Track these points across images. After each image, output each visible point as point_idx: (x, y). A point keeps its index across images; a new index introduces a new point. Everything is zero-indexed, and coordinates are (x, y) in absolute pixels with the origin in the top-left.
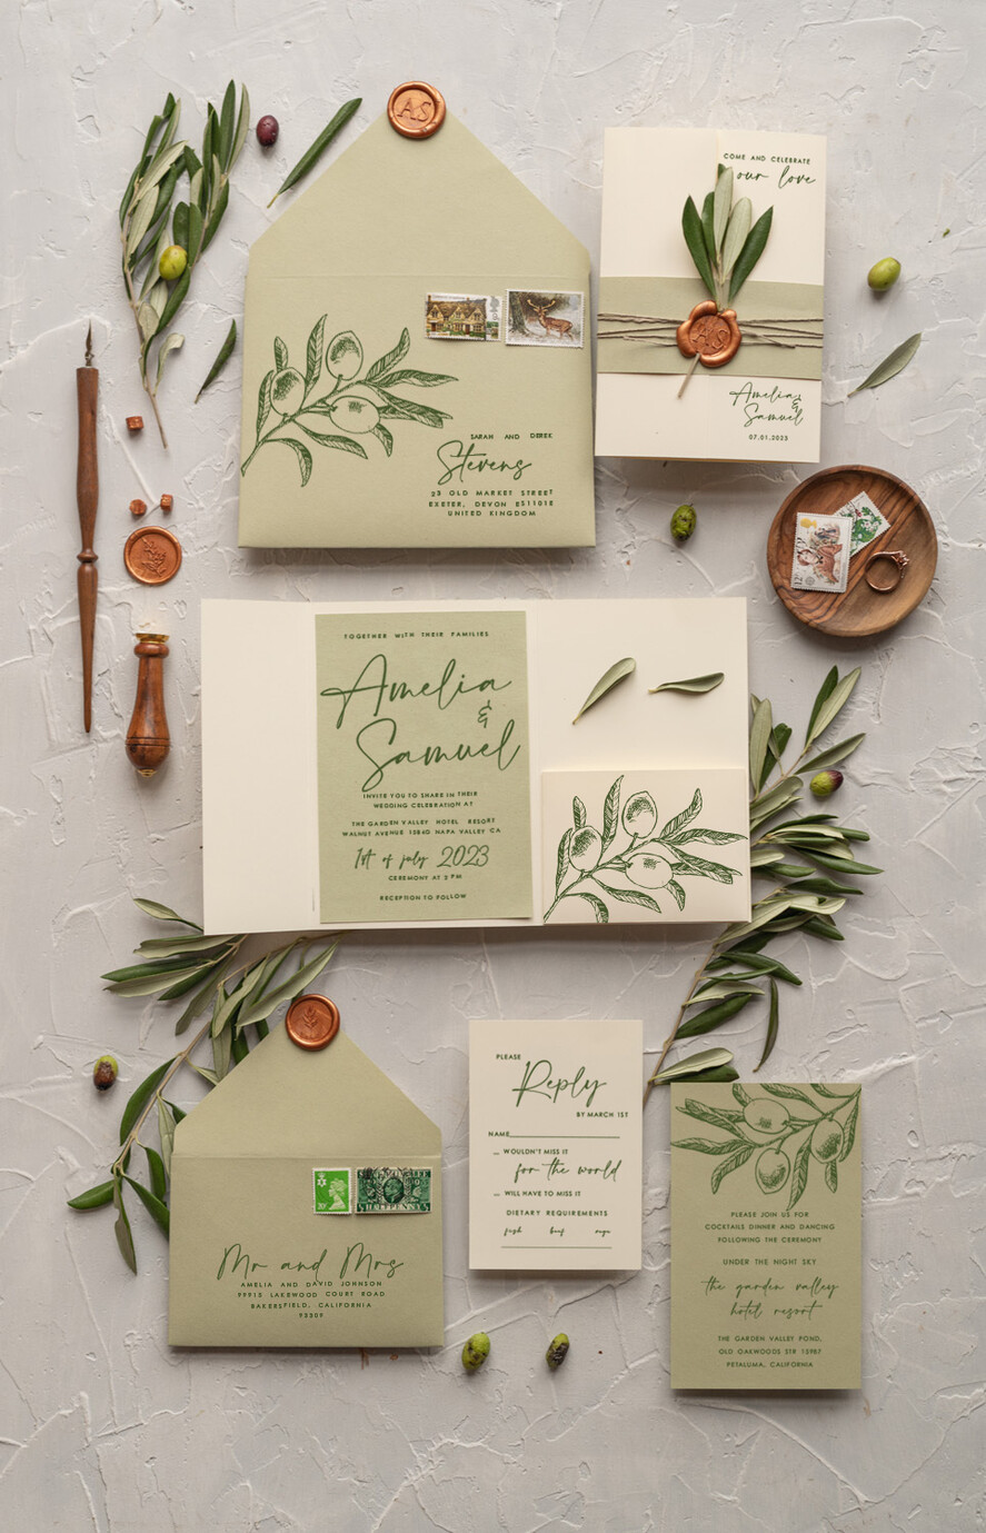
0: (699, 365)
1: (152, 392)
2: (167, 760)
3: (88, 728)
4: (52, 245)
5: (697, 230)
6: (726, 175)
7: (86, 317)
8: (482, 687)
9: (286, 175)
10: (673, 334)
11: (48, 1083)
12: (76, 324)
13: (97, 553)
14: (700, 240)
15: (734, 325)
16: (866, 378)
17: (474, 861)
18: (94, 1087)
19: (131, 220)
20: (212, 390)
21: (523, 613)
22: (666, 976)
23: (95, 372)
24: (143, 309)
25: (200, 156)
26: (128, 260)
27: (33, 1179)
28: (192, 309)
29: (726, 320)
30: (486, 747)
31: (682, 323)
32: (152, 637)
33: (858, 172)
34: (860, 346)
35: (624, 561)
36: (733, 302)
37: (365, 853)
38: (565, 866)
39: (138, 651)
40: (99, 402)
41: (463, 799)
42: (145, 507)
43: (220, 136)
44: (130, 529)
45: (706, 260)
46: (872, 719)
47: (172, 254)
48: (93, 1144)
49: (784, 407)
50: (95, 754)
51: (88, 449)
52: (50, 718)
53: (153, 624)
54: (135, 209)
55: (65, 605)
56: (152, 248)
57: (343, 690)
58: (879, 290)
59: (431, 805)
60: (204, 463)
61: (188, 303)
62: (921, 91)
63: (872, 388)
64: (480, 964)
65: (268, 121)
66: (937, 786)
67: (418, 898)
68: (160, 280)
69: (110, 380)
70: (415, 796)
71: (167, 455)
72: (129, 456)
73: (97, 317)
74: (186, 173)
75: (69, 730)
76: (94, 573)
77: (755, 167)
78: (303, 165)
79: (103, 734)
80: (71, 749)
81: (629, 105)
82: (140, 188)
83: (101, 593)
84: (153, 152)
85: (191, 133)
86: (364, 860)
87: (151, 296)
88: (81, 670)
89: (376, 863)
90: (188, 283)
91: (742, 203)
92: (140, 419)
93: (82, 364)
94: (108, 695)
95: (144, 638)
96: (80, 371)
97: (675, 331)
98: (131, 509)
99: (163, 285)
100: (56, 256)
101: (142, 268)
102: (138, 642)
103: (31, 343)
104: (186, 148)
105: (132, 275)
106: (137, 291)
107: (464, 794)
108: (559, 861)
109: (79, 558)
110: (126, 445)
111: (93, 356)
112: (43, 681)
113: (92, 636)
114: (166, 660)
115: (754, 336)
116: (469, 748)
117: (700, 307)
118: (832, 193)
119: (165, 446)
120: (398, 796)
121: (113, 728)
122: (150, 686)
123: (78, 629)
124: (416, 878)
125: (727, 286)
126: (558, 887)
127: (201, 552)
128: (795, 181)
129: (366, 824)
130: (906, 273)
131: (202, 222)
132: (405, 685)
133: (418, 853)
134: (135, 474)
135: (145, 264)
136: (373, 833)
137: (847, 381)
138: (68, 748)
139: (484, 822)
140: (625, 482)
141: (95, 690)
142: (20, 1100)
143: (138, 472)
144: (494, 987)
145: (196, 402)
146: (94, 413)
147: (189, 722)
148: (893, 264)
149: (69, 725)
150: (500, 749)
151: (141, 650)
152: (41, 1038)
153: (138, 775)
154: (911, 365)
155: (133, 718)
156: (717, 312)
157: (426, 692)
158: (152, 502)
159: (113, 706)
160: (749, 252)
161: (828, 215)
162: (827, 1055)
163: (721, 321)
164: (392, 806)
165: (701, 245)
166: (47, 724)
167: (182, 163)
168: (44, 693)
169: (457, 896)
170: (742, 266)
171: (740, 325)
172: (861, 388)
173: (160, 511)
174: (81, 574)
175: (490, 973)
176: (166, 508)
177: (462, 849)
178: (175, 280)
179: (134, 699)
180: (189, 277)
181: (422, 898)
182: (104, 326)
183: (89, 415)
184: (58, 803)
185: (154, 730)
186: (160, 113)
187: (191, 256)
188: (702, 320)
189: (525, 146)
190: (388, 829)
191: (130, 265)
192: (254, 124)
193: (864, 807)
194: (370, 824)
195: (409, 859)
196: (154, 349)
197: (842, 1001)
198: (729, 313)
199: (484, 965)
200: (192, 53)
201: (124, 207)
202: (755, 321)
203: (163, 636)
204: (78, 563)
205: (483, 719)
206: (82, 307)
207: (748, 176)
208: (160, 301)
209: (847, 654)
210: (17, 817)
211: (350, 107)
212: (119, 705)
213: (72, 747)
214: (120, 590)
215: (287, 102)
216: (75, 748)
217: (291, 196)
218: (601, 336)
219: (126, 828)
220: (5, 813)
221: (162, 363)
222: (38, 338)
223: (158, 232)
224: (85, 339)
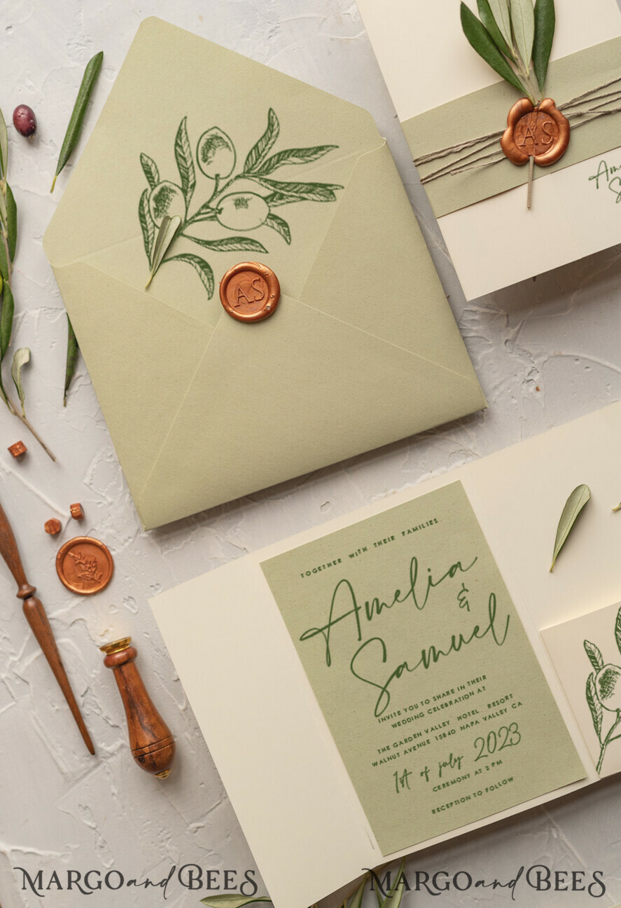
0: (536, 167)
1: (21, 415)
2: (177, 750)
3: (92, 751)
5: (481, 33)
8: (451, 573)
9: (57, 155)
10: (497, 148)
13: (33, 584)
14: (488, 43)
15: (556, 112)
17: (508, 742)
20: (75, 388)
21: (459, 483)
28: (25, 320)
29: (546, 111)
30: (477, 629)
31: (502, 133)
32: (116, 646)
35: (532, 389)
36: (545, 90)
37: (400, 775)
38: (599, 712)
39: (107, 663)
41: (474, 687)
42: (59, 524)
44: (52, 550)
45: (502, 60)
50: (108, 770)
52: (54, 754)
53: (111, 629)
55: (23, 647)
57: (320, 628)
59: (446, 705)
60: (95, 460)
61: (19, 315)
64: (550, 831)
65: (21, 111)
67: (469, 798)
70: (427, 702)
71: (59, 466)
72: (25, 481)
75: (76, 758)
76: (39, 605)
78: (72, 137)
79: (108, 749)
80: (85, 774)
83: (52, 619)
86: (402, 782)
88: (63, 698)
89: (415, 780)
90: (12, 296)
92: (21, 443)
94: (97, 711)
95: (109, 649)
97: (498, 145)
98: (47, 531)
102: (104, 654)
107: (473, 682)
108: (591, 709)
109: (19, 596)
110: (18, 473)
112: (33, 721)
113: (61, 664)
114: (137, 660)
115: (580, 115)
116: (461, 636)
117: (514, 110)
119: (53, 459)
120: (411, 708)
121: (115, 740)
122: (133, 693)
123: (45, 661)
124: (459, 780)
125: (533, 77)
126: (599, 735)
127: (127, 544)
129: (391, 747)
131: (3, 235)
132: (377, 600)
133: (451, 755)
134: (38, 496)
136: (402, 753)
138: (81, 774)
139: (502, 701)
140: (502, 312)
141: (85, 711)
143: (42, 495)
144: (573, 850)
145: (65, 405)
147: (182, 707)
149: (74, 753)
150: (491, 625)
151: (111, 661)
155: (129, 727)
156: (533, 106)
157: (400, 598)
158: (64, 515)
159: (106, 720)
160: (541, 32)
163: (542, 114)
164: (409, 720)
165: (492, 47)
166: (55, 761)
168: (40, 733)
169: (505, 782)
170: (540, 50)
171: (562, 109)
173: (74, 522)
174: (27, 611)
175: (564, 837)
176: (79, 516)
177: (492, 735)
180: (10, 292)
181: (472, 797)
184: (94, 829)
185: (153, 735)
187: (3, 270)
188: (521, 122)
189: (272, 26)
190: (414, 743)
192: (9, 120)
194: (395, 745)
195: (445, 764)
198: (545, 103)
199: (554, 832)
202: (575, 100)
203: (126, 641)
204: (21, 601)
205: (464, 603)
210: (62, 856)
211: (95, 64)
212: (111, 716)
213: (85, 772)
214: (67, 609)
215: (31, 83)
216: (89, 772)
217: (68, 172)
218: (425, 181)
219: (164, 829)
220: (50, 855)
221: (18, 384)
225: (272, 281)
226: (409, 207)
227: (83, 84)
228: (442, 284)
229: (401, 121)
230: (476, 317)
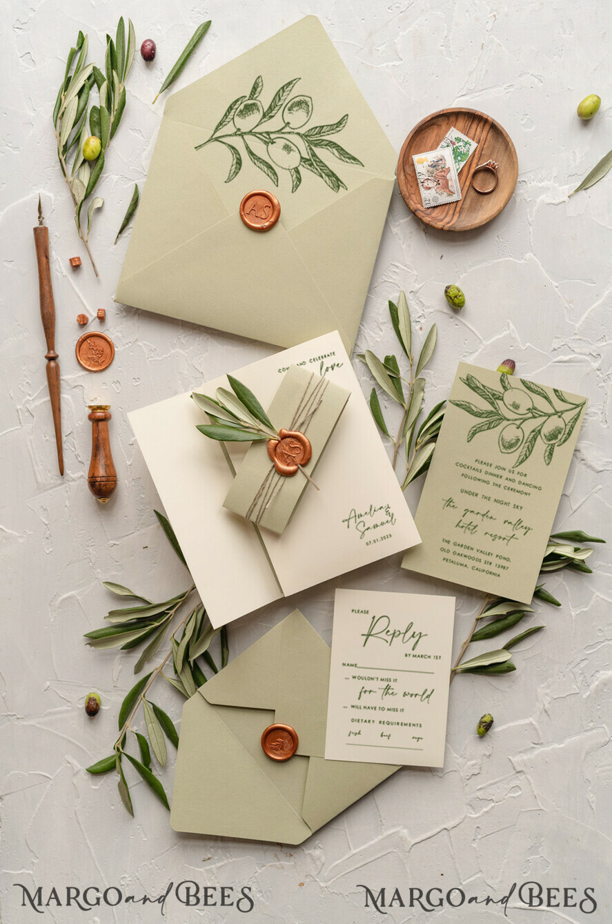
1: (85, 239)
2: (116, 490)
3: (62, 474)
4: (10, 145)
7: (37, 192)
9: (163, 80)
11: (56, 713)
12: (31, 198)
13: (58, 353)
16: (580, 183)
18: (86, 714)
19: (61, 122)
20: (126, 234)
22: (468, 614)
23: (46, 229)
24: (75, 183)
25: (104, 73)
26: (61, 149)
27: (52, 778)
28: (107, 180)
32: (100, 408)
33: (564, 36)
34: (574, 161)
39: (91, 418)
40: (50, 250)
42: (87, 319)
43: (116, 56)
44: (78, 335)
46: (601, 424)
47: (91, 143)
48: (88, 752)
50: (67, 489)
51: (45, 282)
52: (36, 468)
53: (99, 398)
54: (63, 114)
55: (38, 392)
56: (78, 140)
58: (585, 118)
61: (104, 175)
63: (585, 189)
65: (148, 43)
68: (84, 161)
69: (57, 234)
71: (99, 282)
72: (74, 285)
73: (44, 192)
74: (95, 85)
75: (49, 475)
76: (57, 367)
78: (174, 72)
79: (72, 475)
80: (52, 488)
81: (398, 5)
82: (65, 99)
83: (63, 380)
84: (72, 74)
85: (97, 57)
87: (79, 173)
88: (54, 434)
90: (104, 161)
92: (79, 258)
93: (37, 224)
94: (73, 449)
95: (94, 409)
98: (77, 321)
99: (87, 164)
100: (13, 152)
101: (71, 154)
102: (90, 411)
103: (2, 214)
104: (94, 68)
105: (65, 160)
106: (69, 169)
109: (46, 357)
110: (70, 277)
111: (43, 218)
112: (29, 442)
113: (60, 410)
114: (110, 422)
119: (97, 276)
121: (78, 472)
122: (101, 441)
123: (49, 405)
127: (127, 346)
130: (604, 105)
131: (109, 118)
134: (79, 297)
135: (73, 151)
137: (567, 186)
138: (50, 487)
140: (415, 272)
141: (65, 446)
142: (38, 726)
143: (80, 295)
145: (115, 244)
146: (47, 257)
147: (128, 463)
148: (595, 99)
149: (50, 472)
151: (93, 417)
152: (48, 683)
153: (98, 502)
155: (91, 464)
158: (92, 314)
159: (77, 456)
162: (586, 662)
166: (35, 473)
167: (92, 79)
168: (31, 452)
172: (577, 191)
173: (97, 320)
174: (48, 368)
176: (102, 319)
178: (94, 160)
179: (91, 450)
180: (104, 157)
182: (50, 197)
183: (44, 259)
184: (46, 525)
185: (106, 471)
186: (75, 47)
187: (104, 142)
191: (63, 153)
192: (139, 47)
193: (600, 486)
196: (84, 209)
197: (594, 624)
200: (92, 2)
201: (56, 113)
203: (107, 406)
204: (46, 361)
206: (32, 186)
208: (85, 175)
210: (20, 536)
211: (204, 28)
212: (81, 455)
213: (52, 486)
214: (75, 377)
215: (160, 28)
216: (54, 487)
217: (168, 93)
219: (92, 538)
220: (12, 534)
221: (90, 219)
222: (6, 210)
223: (80, 129)
224: (37, 207)
225: (276, 208)
227: (193, 38)
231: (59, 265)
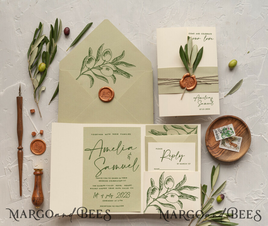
0: (186, 90)
1: (37, 103)
3: (21, 195)
4: (9, 64)
5: (184, 54)
6: (190, 39)
7: (19, 83)
9: (72, 43)
10: (178, 83)
12: (16, 85)
13: (23, 147)
14: (184, 57)
15: (195, 79)
16: (229, 92)
20: (53, 101)
21: (140, 128)
23: (22, 98)
24: (34, 80)
25: (49, 39)
26: (30, 67)
28: (47, 80)
29: (193, 78)
31: (181, 79)
32: (38, 170)
33: (224, 37)
34: (227, 83)
36: (194, 73)
39: (34, 173)
40: (23, 106)
42: (36, 134)
43: (54, 33)
44: (31, 140)
45: (186, 62)
46: (234, 183)
47: (42, 65)
49: (208, 101)
50: (23, 202)
52: (11, 192)
53: (38, 166)
54: (32, 53)
55: (14, 162)
56: (36, 63)
58: (231, 68)
60: (51, 121)
62: (240, 15)
63: (231, 94)
65: (67, 29)
66: (253, 201)
68: (39, 72)
69: (25, 99)
71: (42, 119)
72: (31, 119)
73: (22, 83)
74: (45, 43)
75: (16, 196)
76: (22, 153)
77: (197, 36)
78: (76, 40)
79: (25, 196)
81: (163, 21)
82: (33, 48)
83: (24, 157)
84: (36, 38)
85: (46, 32)
87: (36, 76)
88: (19, 179)
90: (46, 72)
91: (195, 46)
92: (34, 110)
93: (18, 95)
94: (26, 185)
95: (36, 170)
96: (17, 98)
98: (32, 134)
99: (40, 74)
100: (10, 66)
101: (34, 69)
102: (35, 171)
103: (4, 90)
104: (45, 37)
105: (31, 71)
106: (33, 75)
109: (18, 148)
110: (30, 117)
111: (21, 93)
112: (9, 182)
113: (22, 170)
114: (42, 176)
115: (200, 82)
117: (185, 75)
118: (218, 43)
119: (41, 117)
121: (28, 195)
122: (38, 183)
123: (18, 168)
125: (192, 69)
128: (208, 39)
130: (238, 64)
131: (50, 56)
134: (33, 125)
135: (35, 68)
137: (224, 93)
138: (16, 200)
141: (23, 184)
143: (34, 125)
145: (49, 105)
146: (21, 109)
148: (235, 61)
149: (16, 194)
151: (35, 173)
154: (241, 88)
155: (34, 192)
156: (190, 76)
158: (38, 132)
159: (28, 188)
160: (197, 59)
161: (217, 49)
163: (191, 78)
165: (185, 58)
166: (10, 194)
167: (44, 41)
168: (9, 186)
170: (196, 63)
171: (196, 79)
172: (228, 94)
173: (40, 134)
174: (18, 153)
176: (42, 134)
178: (43, 72)
179: (34, 186)
180: (47, 71)
182: (24, 85)
183: (20, 109)
185: (39, 196)
186: (38, 27)
187: (47, 65)
188: (186, 78)
189: (136, 33)
191: (31, 68)
192: (63, 30)
196: (37, 91)
198: (193, 76)
200: (46, 11)
201: (29, 53)
202: (200, 78)
203: (41, 169)
204: (18, 150)
206: (18, 80)
207: (196, 39)
208: (39, 78)
209: (227, 166)
211: (90, 25)
212: (30, 188)
213: (17, 200)
214: (29, 156)
215: (72, 23)
217: (73, 48)
218: (159, 84)
219: (32, 222)
221: (40, 94)
222: (6, 89)
223: (38, 59)
224: (19, 89)
225: (113, 93)
226: (152, 88)
227: (85, 28)
228: (154, 110)
229: (158, 68)
230: (159, 121)
231: (26, 111)
